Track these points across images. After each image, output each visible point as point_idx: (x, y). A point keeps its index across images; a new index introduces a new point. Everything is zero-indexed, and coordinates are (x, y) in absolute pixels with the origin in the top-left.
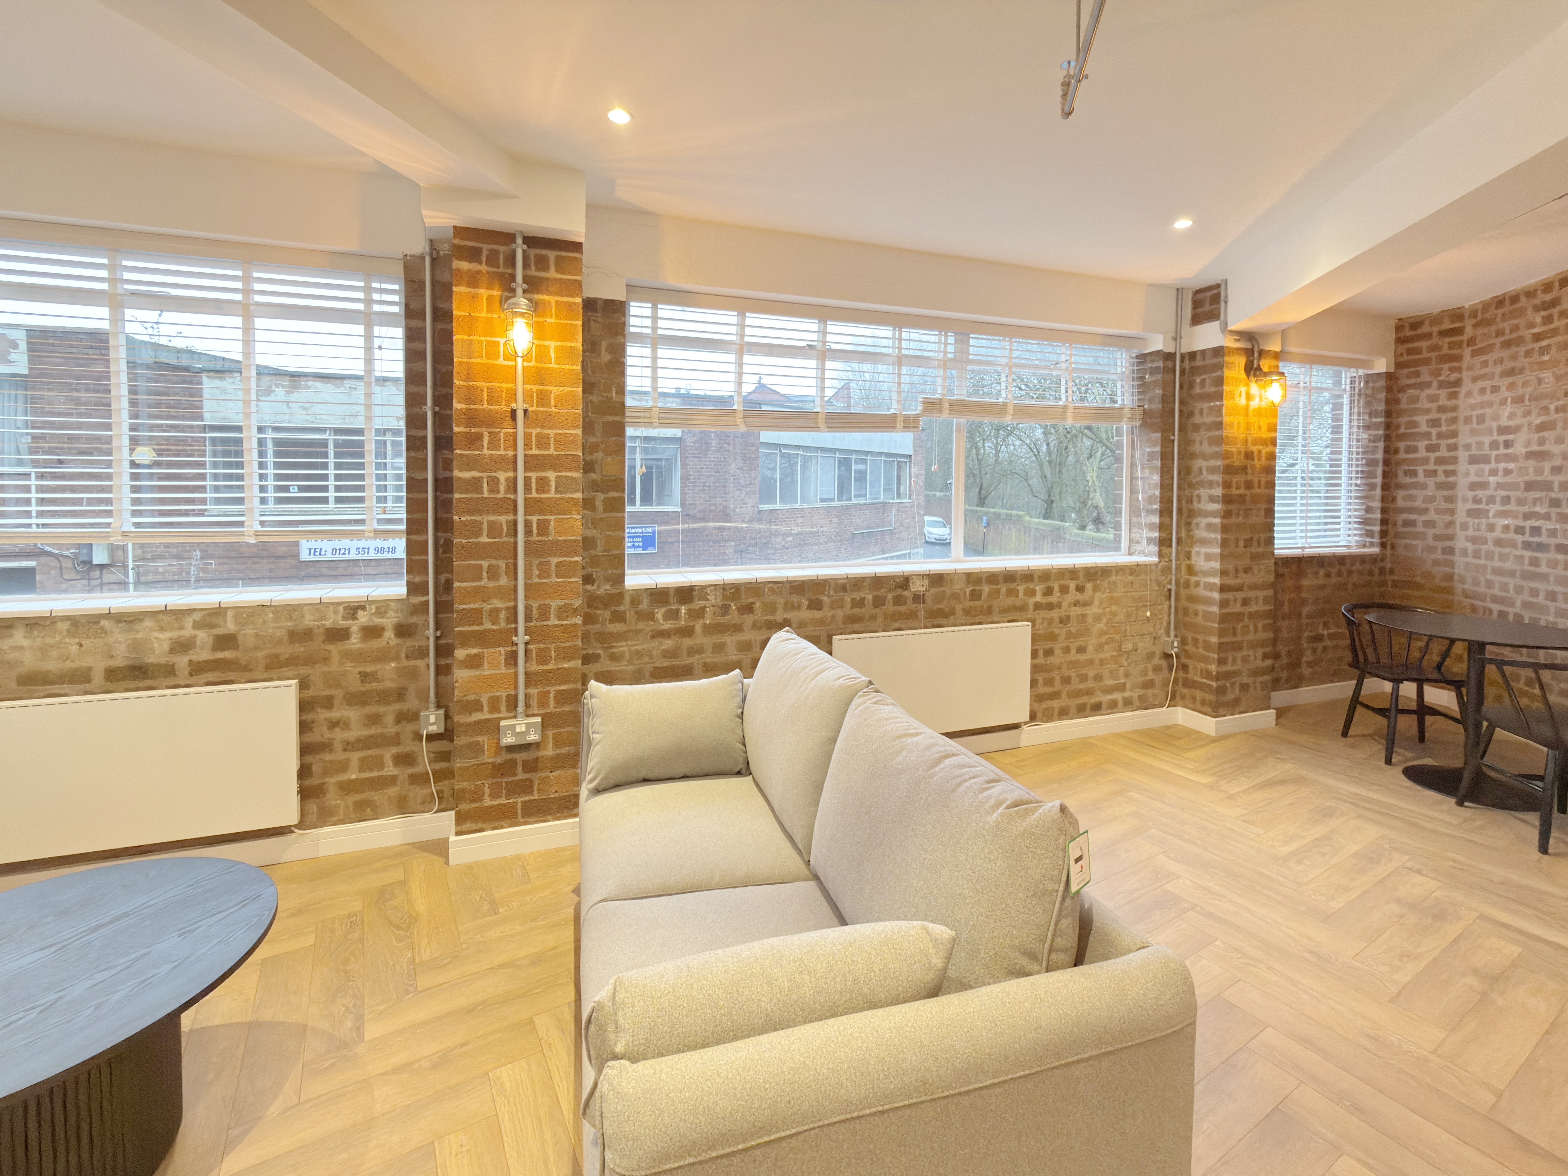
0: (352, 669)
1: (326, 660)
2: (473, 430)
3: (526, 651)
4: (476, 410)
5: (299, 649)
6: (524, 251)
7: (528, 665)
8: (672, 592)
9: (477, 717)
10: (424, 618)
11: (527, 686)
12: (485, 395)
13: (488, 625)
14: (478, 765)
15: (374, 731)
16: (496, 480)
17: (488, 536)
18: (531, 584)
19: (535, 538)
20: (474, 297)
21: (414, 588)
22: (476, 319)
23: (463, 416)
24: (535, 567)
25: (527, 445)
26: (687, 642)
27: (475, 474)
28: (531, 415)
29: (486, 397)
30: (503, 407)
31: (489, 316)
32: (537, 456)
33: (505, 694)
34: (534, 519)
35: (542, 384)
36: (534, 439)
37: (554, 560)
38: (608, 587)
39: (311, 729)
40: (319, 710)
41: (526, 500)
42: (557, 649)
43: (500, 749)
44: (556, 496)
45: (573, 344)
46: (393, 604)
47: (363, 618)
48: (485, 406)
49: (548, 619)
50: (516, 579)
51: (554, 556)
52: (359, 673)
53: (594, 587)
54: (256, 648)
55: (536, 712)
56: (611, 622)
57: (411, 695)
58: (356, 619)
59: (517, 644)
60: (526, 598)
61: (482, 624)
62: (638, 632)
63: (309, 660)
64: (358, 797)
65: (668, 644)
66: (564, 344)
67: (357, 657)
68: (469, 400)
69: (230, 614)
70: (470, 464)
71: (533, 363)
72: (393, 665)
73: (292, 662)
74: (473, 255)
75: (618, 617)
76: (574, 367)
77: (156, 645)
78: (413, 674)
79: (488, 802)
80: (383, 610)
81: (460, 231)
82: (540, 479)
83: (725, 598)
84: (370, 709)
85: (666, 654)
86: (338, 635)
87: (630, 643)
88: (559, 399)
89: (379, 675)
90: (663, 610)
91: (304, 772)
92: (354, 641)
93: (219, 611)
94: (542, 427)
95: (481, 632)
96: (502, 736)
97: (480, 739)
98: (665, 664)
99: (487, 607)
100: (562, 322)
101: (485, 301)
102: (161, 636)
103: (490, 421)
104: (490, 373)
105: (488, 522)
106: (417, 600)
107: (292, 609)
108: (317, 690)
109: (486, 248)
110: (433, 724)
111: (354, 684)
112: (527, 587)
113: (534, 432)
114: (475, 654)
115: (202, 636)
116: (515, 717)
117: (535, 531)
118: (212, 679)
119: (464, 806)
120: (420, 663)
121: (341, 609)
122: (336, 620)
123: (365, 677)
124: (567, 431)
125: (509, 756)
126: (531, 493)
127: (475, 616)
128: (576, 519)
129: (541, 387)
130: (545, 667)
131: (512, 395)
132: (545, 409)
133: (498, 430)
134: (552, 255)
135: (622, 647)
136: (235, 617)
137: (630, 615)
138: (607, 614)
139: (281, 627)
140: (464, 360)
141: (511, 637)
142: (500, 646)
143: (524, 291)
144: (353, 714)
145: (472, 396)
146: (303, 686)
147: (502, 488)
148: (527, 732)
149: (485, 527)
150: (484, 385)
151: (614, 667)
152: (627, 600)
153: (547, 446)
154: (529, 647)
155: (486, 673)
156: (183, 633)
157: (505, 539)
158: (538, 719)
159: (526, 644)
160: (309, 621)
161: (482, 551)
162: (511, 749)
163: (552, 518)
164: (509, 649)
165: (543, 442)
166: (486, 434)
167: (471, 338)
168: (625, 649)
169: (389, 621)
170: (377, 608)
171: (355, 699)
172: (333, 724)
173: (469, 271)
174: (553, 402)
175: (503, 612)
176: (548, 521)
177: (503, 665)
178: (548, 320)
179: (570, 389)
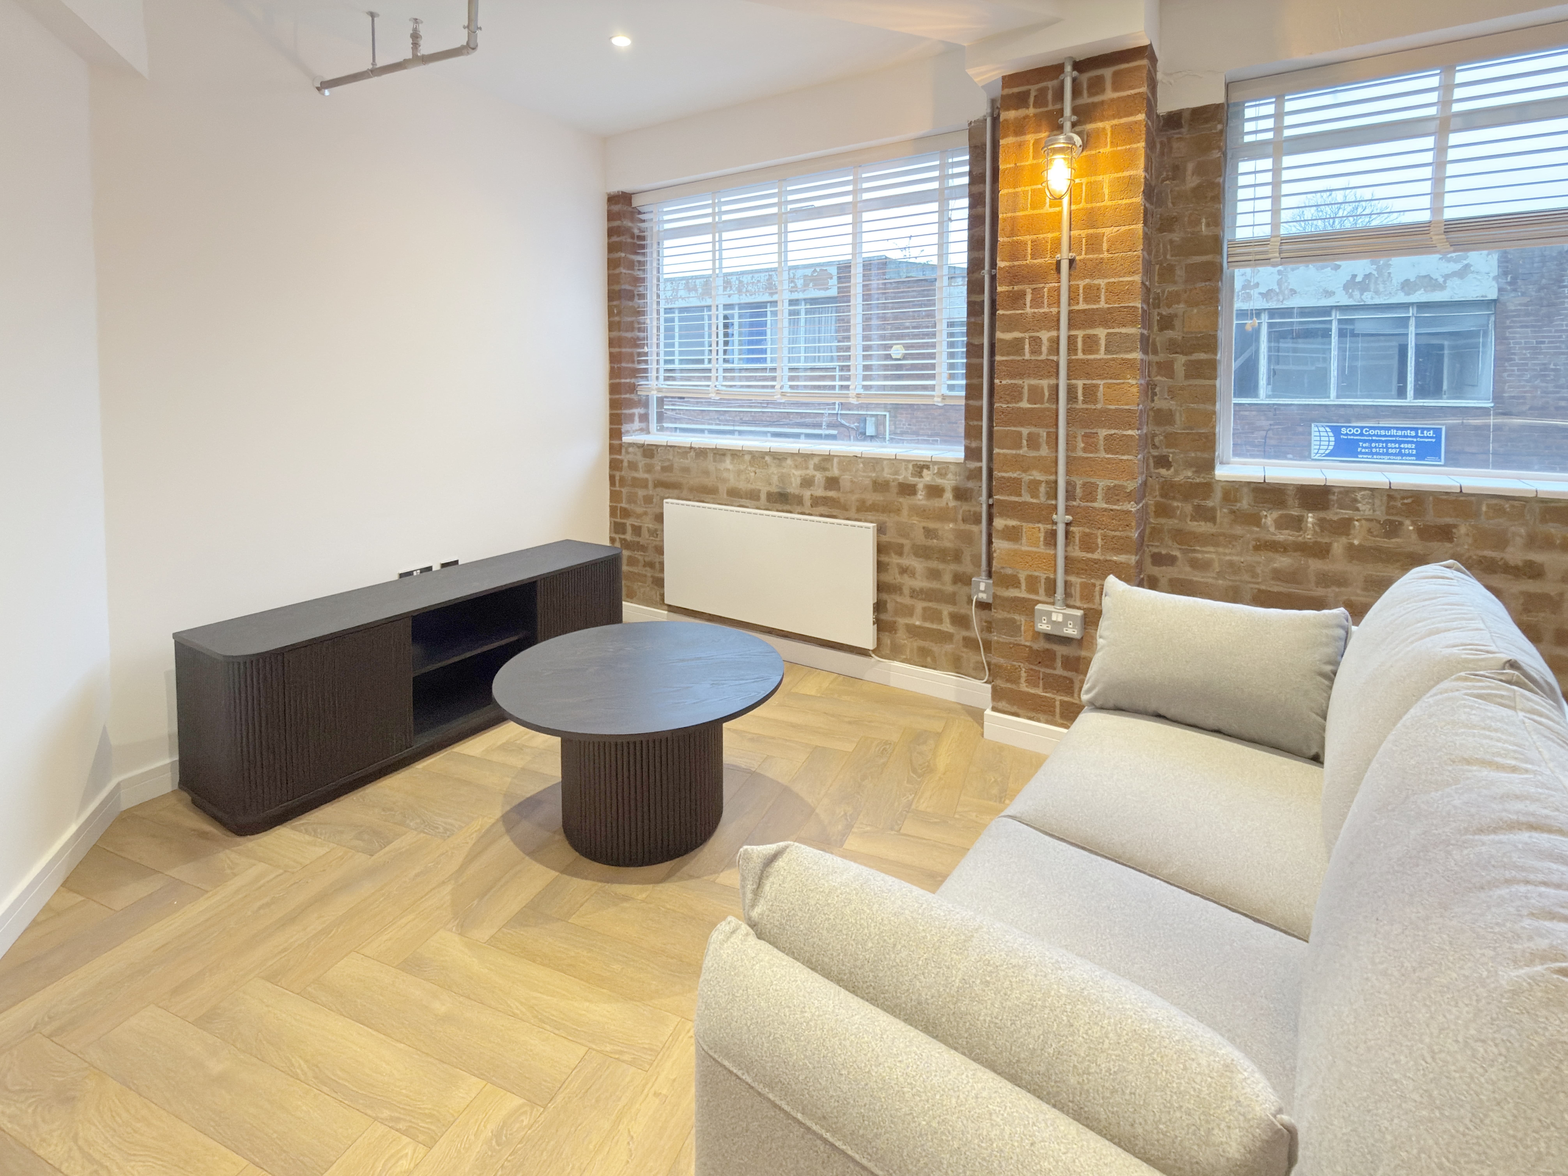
0: (918, 524)
1: (898, 511)
2: (1016, 288)
3: (1067, 533)
4: (1019, 266)
5: (878, 498)
6: (1074, 80)
7: (1070, 549)
8: (1291, 492)
9: (1013, 593)
10: (979, 484)
11: (1067, 572)
12: (1029, 249)
13: (1026, 498)
14: (1015, 645)
15: (935, 585)
16: (1038, 341)
17: (1029, 401)
18: (1075, 458)
19: (1080, 405)
20: (1020, 145)
21: (972, 453)
22: (1022, 168)
23: (1006, 274)
24: (1079, 439)
25: (1072, 299)
26: (1315, 565)
27: (1017, 334)
28: (1078, 265)
29: (1029, 251)
30: (1048, 260)
31: (1035, 162)
32: (1084, 311)
33: (1045, 576)
34: (1080, 383)
35: (1093, 227)
36: (1081, 291)
37: (1103, 433)
38: (1190, 474)
39: (887, 570)
40: (893, 554)
41: (1070, 362)
42: (1104, 537)
43: (1037, 635)
44: (1106, 357)
45: (1132, 173)
46: (952, 467)
47: (928, 477)
48: (1029, 261)
49: (1094, 500)
50: (1057, 451)
51: (1104, 427)
52: (924, 528)
53: (1169, 472)
54: (852, 492)
55: (1078, 604)
56: (1193, 519)
57: (967, 558)
58: (921, 477)
59: (1056, 523)
60: (1068, 472)
61: (1020, 495)
62: (1235, 538)
63: (886, 509)
64: (922, 643)
65: (1283, 562)
66: (1121, 174)
67: (922, 513)
68: (1013, 257)
69: (836, 460)
70: (1013, 324)
71: (1083, 205)
72: (951, 526)
73: (873, 508)
74: (1021, 100)
75: (1205, 514)
76: (1134, 200)
77: (793, 479)
78: (967, 538)
79: (1024, 687)
80: (944, 471)
81: (1009, 80)
82: (1086, 338)
83: (1389, 509)
84: (934, 564)
85: (1278, 575)
86: (908, 490)
87: (1221, 550)
88: (1112, 242)
89: (940, 533)
90: (1275, 514)
91: (879, 607)
92: (920, 497)
93: (828, 458)
94: (1092, 276)
95: (1020, 504)
96: (1036, 620)
97: (1017, 617)
98: (1276, 589)
99: (1026, 477)
100: (1119, 148)
101: (1031, 148)
102: (796, 473)
103: (1033, 276)
104: (1034, 224)
105: (1030, 386)
106: (973, 465)
107: (874, 462)
108: (890, 537)
109: (1033, 89)
110: (982, 592)
111: (919, 537)
112: (1069, 461)
113: (1082, 284)
114: (1013, 526)
115: (819, 477)
116: (1053, 604)
117: (1080, 397)
118: (823, 513)
119: (1000, 683)
120: (974, 528)
121: (910, 466)
122: (906, 476)
123: (929, 533)
124: (1121, 279)
125: (1048, 646)
126: (1076, 354)
127: (1015, 486)
128: (1133, 383)
129: (1091, 231)
130: (1090, 555)
131: (1057, 245)
132: (1095, 256)
133: (1042, 285)
134: (1107, 73)
135: (1209, 553)
136: (839, 463)
137: (1222, 514)
138: (1189, 508)
139: (869, 477)
140: (1009, 215)
141: (1051, 514)
142: (1039, 522)
143: (1074, 125)
144: (918, 565)
145: (1016, 252)
146: (881, 530)
147: (1044, 349)
148: (1064, 624)
149: (1026, 390)
150: (1028, 238)
151: (1197, 577)
152: (1218, 494)
153: (1097, 299)
154: (1072, 529)
155: (1025, 548)
156: (808, 472)
157: (1047, 405)
158: (1079, 613)
159: (1068, 524)
160: (887, 474)
161: (1023, 417)
162: (1049, 637)
163: (1101, 382)
164: (1049, 527)
165: (1092, 294)
166: (1029, 291)
167: (1017, 190)
168: (1214, 556)
169: (948, 483)
170: (939, 469)
171: (923, 552)
172: (904, 570)
173: (1016, 119)
174: (1105, 246)
175: (1043, 485)
176: (1096, 386)
177: (1042, 543)
178: (1101, 151)
179: (1127, 227)
